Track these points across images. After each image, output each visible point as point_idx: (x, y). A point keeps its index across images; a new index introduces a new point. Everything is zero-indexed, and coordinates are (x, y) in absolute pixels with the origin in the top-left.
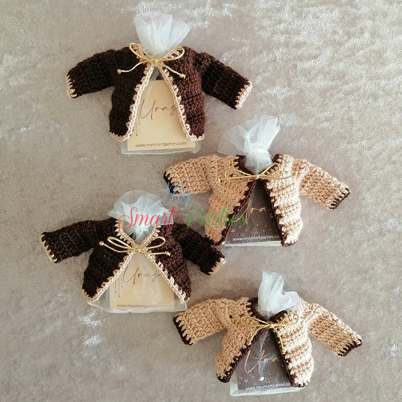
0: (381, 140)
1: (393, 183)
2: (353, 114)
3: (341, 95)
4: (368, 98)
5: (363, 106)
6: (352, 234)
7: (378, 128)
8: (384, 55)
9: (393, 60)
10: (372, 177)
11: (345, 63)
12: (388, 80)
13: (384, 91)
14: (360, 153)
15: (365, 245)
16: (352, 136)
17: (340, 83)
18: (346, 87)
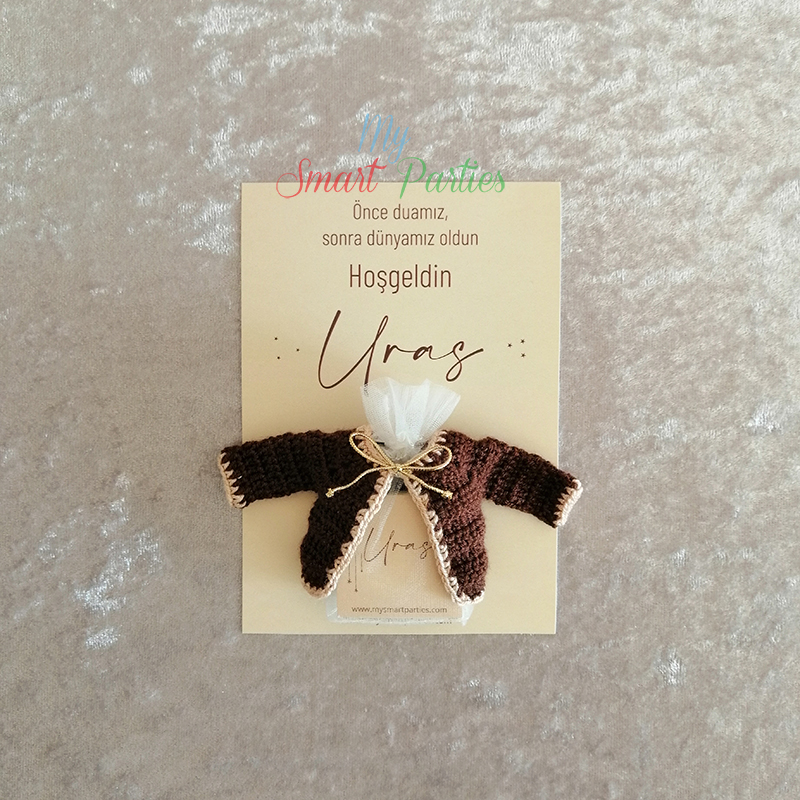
0: (655, 270)
1: (675, 351)
2: (602, 219)
3: (580, 185)
4: (632, 192)
5: (621, 205)
6: (596, 446)
7: (650, 247)
8: (662, 113)
9: (678, 123)
10: (637, 339)
11: (589, 125)
12: (670, 157)
13: (660, 178)
14: (615, 292)
15: (622, 468)
16: (600, 262)
17: (578, 162)
18: (588, 170)
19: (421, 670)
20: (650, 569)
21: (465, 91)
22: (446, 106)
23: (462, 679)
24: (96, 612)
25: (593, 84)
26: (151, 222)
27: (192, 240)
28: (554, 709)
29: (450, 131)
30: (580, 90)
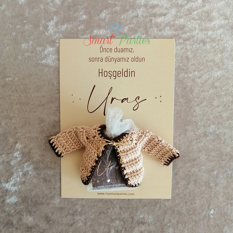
0: (208, 72)
1: (214, 101)
2: (189, 53)
3: (181, 41)
4: (200, 44)
5: (196, 48)
6: (186, 135)
7: (206, 63)
8: (211, 14)
9: (217, 18)
10: (201, 97)
11: (185, 19)
12: (214, 31)
13: (210, 39)
14: (193, 80)
15: (194, 142)
16: (188, 69)
17: (181, 33)
18: (184, 36)
19: (123, 212)
20: (204, 178)
21: (140, 7)
22: (132, 12)
23: (137, 215)
24: (10, 191)
25: (186, 4)
26: (27, 54)
27: (41, 61)
28: (170, 226)
29: (134, 21)
30: (182, 6)
